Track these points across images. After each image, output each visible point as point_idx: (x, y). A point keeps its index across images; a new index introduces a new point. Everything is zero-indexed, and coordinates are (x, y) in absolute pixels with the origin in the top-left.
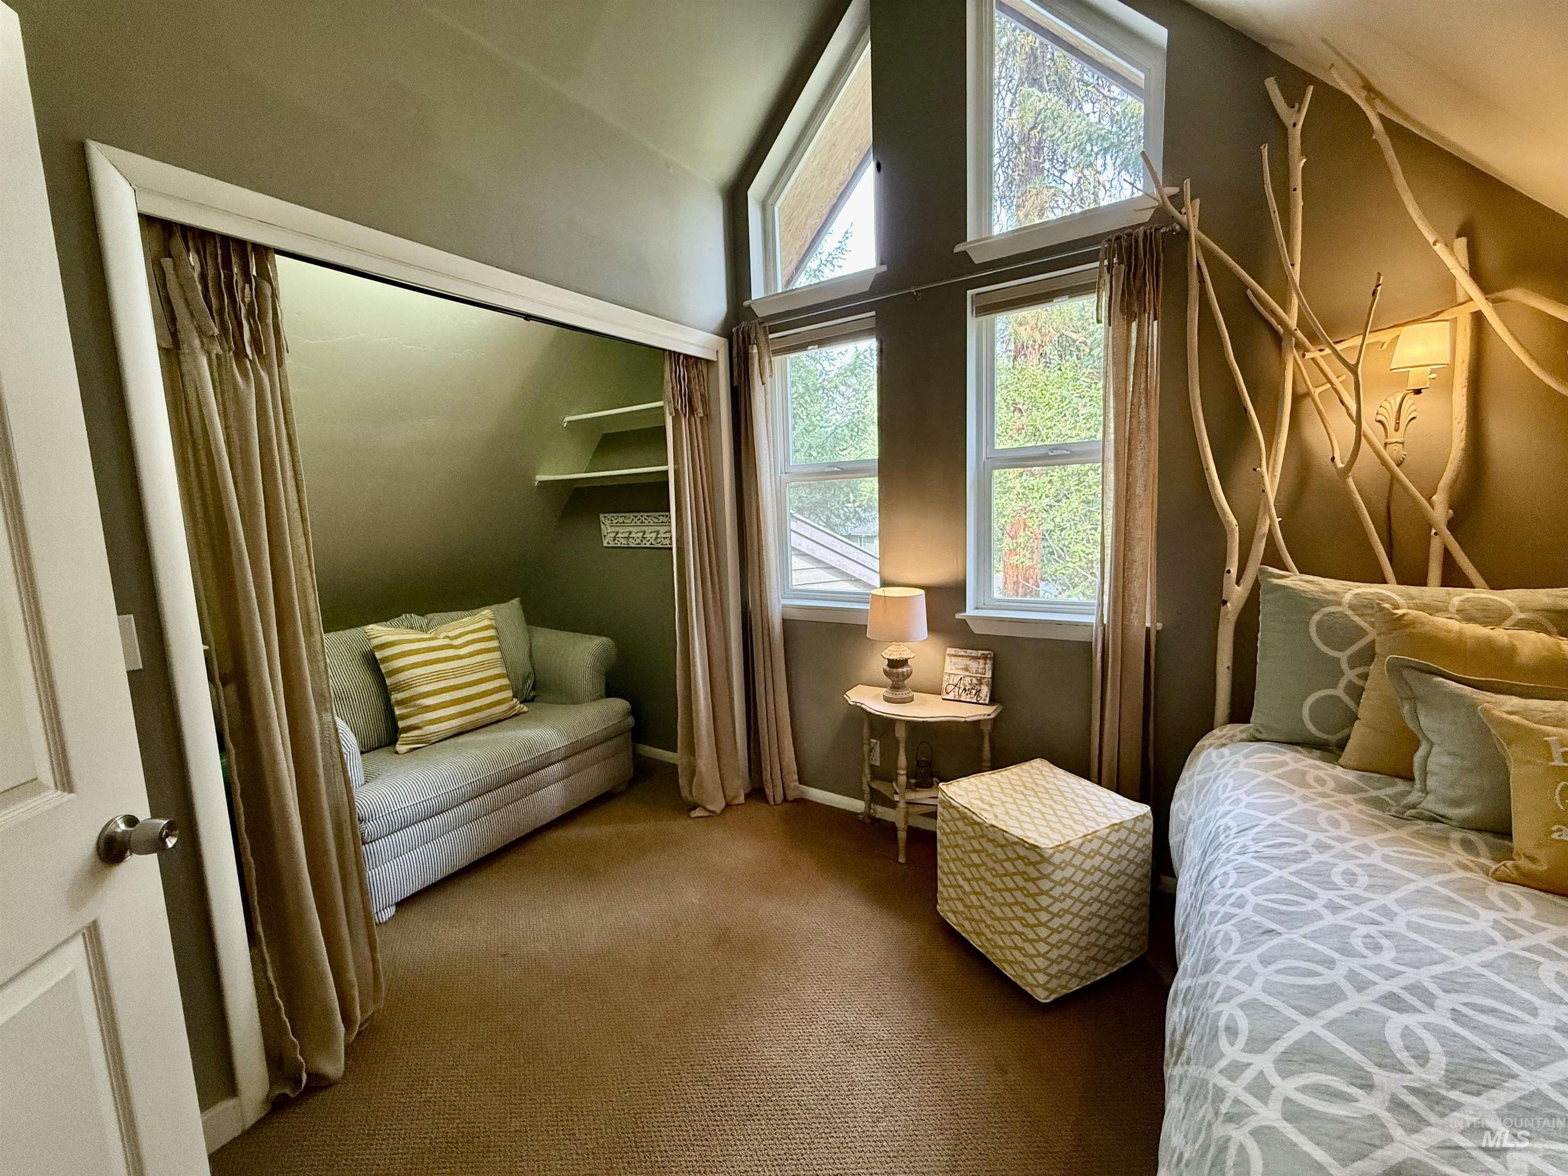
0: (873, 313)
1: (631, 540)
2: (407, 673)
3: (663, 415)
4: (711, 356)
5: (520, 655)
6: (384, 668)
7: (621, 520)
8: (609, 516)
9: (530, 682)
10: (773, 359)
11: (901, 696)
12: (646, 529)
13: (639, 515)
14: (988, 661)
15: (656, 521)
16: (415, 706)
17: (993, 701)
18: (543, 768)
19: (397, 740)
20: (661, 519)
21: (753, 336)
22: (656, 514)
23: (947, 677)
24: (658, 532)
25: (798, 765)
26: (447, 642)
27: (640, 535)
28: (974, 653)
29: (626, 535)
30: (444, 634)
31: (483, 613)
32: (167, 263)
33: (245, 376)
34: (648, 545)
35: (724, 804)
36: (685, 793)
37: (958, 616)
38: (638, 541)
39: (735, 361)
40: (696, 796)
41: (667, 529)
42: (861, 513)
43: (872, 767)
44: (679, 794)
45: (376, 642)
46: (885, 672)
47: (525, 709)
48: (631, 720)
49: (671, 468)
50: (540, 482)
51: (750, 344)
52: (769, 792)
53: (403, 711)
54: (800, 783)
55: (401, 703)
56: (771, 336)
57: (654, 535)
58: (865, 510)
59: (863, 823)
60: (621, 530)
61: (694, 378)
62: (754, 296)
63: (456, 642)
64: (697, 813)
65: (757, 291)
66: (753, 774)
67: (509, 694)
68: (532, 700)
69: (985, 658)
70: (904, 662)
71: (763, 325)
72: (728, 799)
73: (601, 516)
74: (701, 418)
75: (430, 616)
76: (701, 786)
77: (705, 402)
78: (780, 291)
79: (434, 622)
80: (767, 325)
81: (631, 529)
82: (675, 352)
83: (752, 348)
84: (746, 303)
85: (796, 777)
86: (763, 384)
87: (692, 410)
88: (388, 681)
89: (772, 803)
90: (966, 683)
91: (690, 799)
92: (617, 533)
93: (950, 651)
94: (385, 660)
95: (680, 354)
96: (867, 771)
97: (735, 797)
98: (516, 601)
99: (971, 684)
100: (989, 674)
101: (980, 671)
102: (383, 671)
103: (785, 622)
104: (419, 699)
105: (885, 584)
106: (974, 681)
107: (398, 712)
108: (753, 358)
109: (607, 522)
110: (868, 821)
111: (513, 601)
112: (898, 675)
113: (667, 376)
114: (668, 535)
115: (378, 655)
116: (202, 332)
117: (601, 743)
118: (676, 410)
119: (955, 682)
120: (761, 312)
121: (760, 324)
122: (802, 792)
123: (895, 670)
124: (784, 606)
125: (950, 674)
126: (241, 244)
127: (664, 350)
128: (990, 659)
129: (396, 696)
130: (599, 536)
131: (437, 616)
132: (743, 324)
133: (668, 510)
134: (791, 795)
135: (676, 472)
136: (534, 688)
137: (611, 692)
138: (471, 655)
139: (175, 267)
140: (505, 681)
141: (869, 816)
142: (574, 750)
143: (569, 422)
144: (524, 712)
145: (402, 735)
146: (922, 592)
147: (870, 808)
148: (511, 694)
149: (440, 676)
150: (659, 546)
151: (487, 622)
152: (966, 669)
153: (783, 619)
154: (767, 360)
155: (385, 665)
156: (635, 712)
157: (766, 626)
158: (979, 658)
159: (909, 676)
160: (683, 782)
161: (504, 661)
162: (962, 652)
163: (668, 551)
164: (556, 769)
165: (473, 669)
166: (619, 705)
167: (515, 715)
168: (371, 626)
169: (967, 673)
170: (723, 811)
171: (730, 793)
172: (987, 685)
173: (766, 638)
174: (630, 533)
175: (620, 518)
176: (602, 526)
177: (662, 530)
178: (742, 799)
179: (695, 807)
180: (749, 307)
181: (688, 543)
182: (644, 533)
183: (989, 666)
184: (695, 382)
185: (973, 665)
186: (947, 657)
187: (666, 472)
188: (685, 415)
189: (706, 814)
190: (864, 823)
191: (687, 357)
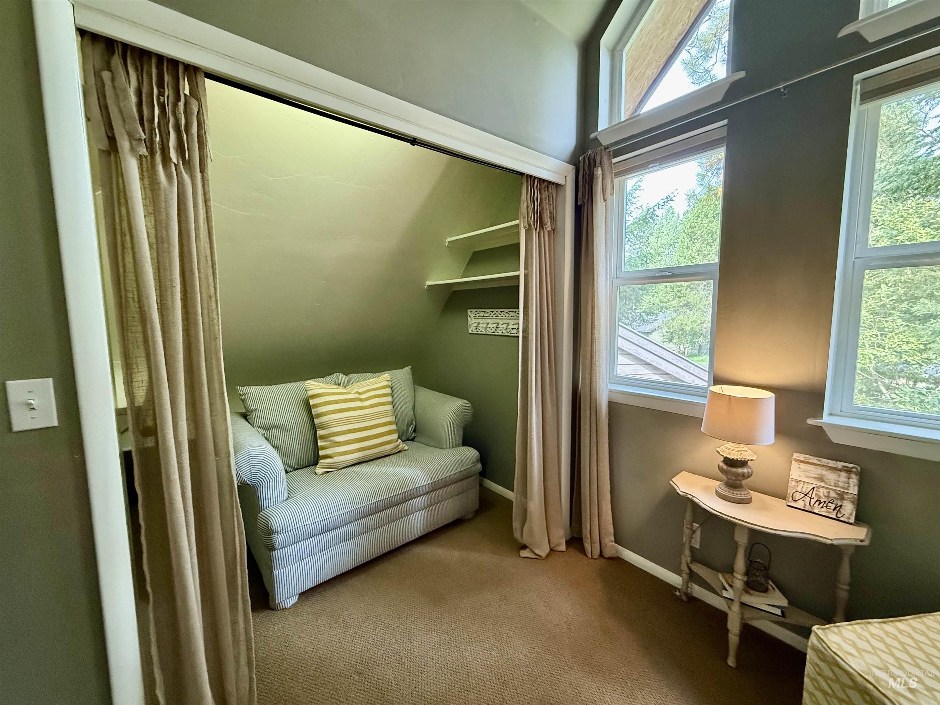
0: (725, 122)
1: (488, 329)
2: (328, 416)
3: (518, 233)
4: (560, 181)
5: (406, 408)
6: (314, 411)
7: (482, 314)
8: (474, 311)
9: (413, 427)
10: (614, 180)
11: (739, 497)
12: (499, 321)
13: (495, 311)
14: (853, 476)
15: (507, 315)
16: (331, 441)
17: (859, 520)
18: (412, 499)
19: (317, 464)
20: (512, 314)
21: (598, 162)
22: (507, 310)
23: (793, 483)
24: (508, 324)
25: (614, 529)
26: (357, 396)
27: (495, 325)
28: (832, 463)
29: (485, 325)
30: (355, 390)
31: (384, 376)
32: (106, 75)
33: (169, 177)
34: (500, 334)
35: (549, 550)
36: (517, 535)
37: (811, 421)
38: (493, 330)
39: (580, 184)
40: (526, 540)
41: (516, 321)
42: (645, 317)
43: (692, 549)
44: (512, 536)
45: (310, 393)
46: (721, 469)
47: (406, 448)
48: (479, 466)
49: (522, 273)
50: (429, 286)
51: (595, 167)
52: (587, 546)
53: (323, 444)
54: (616, 542)
55: (323, 437)
56: (615, 160)
57: (505, 326)
58: (648, 315)
59: (679, 599)
60: (481, 321)
61: (546, 198)
62: (600, 129)
63: (363, 397)
64: (525, 553)
65: (603, 123)
66: (573, 524)
67: (395, 436)
68: (413, 440)
69: (849, 471)
70: (743, 464)
71: (608, 150)
72: (552, 546)
73: (469, 311)
74: (549, 231)
75: (351, 375)
76: (531, 531)
77: (553, 219)
78: (622, 120)
79: (352, 380)
80: (611, 149)
81: (488, 321)
82: (531, 176)
83: (597, 170)
84: (592, 136)
85: (613, 538)
86: (605, 200)
87: (542, 225)
88: (316, 421)
89: (590, 556)
90: (822, 495)
91: (520, 539)
92: (479, 324)
93: (796, 456)
94: (316, 406)
95: (535, 178)
96: (687, 552)
97: (558, 545)
98: (408, 369)
99: (828, 497)
100: (854, 490)
101: (841, 484)
102: (313, 414)
103: (611, 405)
104: (333, 436)
105: (718, 381)
106: (833, 494)
107: (320, 443)
108: (597, 178)
109: (472, 316)
110: (684, 598)
111: (407, 368)
112: (737, 475)
113: (524, 197)
114: (516, 326)
115: (312, 402)
116: (130, 135)
117: (455, 483)
118: (529, 225)
119: (805, 490)
120: (605, 142)
121: (605, 149)
122: (617, 551)
123: (734, 470)
124: (610, 391)
125: (797, 481)
126: (174, 63)
127: (522, 174)
128: (856, 473)
129: (320, 433)
130: (467, 326)
131: (355, 376)
132: (590, 152)
133: (518, 307)
134: (608, 553)
135: (526, 276)
136: (415, 431)
137: (466, 442)
138: (372, 406)
139: (113, 79)
140: (394, 427)
141: (687, 594)
142: (435, 487)
143: (449, 242)
144: (405, 450)
145: (321, 461)
146: (770, 395)
147: (687, 587)
148: (397, 437)
149: (349, 421)
150: (509, 334)
151: (385, 383)
152: (821, 479)
153: (609, 402)
154: (608, 181)
155: (315, 409)
156: (483, 459)
157: (593, 406)
158: (840, 470)
159: (748, 477)
160: (516, 524)
161: (395, 412)
162: (814, 460)
163: (516, 339)
164: (420, 501)
165: (372, 417)
166: (471, 453)
167: (399, 452)
168: (309, 382)
169: (822, 484)
170: (548, 556)
171: (554, 541)
172: (853, 502)
173: (594, 417)
174: (488, 324)
175: (481, 313)
176: (469, 318)
177: (511, 322)
178: (563, 548)
179: (524, 547)
180: (596, 139)
181: (532, 333)
182: (498, 324)
183: (854, 480)
184: (545, 203)
185: (831, 476)
186: (793, 462)
187: (518, 277)
188: (536, 229)
189: (534, 557)
190: (682, 600)
191: (541, 181)
